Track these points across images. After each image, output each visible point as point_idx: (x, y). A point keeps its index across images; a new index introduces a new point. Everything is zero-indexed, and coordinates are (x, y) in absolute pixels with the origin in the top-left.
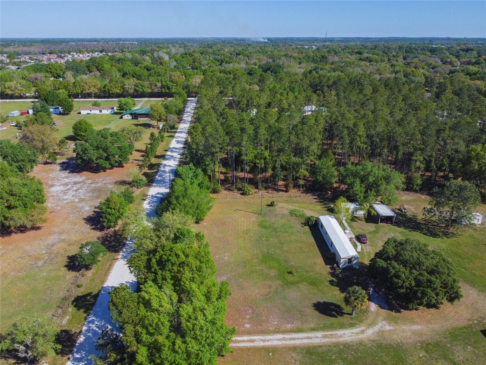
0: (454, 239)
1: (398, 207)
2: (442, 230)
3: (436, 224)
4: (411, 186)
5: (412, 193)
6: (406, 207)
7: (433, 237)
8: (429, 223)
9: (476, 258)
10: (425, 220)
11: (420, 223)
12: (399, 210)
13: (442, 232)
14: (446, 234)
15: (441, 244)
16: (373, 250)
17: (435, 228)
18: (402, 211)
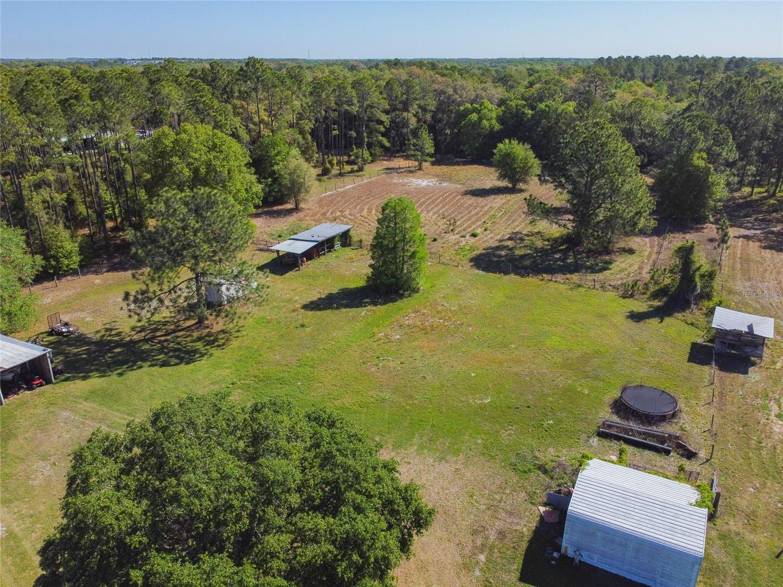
0: (235, 344)
1: (45, 328)
2: (196, 334)
3: (172, 327)
4: (53, 263)
5: (64, 280)
6: (65, 318)
7: (188, 363)
8: (156, 330)
9: (312, 367)
10: (143, 329)
11: (133, 343)
12: (50, 333)
13: (200, 339)
14: (211, 341)
15: (217, 372)
16: (22, 517)
17: (177, 337)
18: (60, 334)
